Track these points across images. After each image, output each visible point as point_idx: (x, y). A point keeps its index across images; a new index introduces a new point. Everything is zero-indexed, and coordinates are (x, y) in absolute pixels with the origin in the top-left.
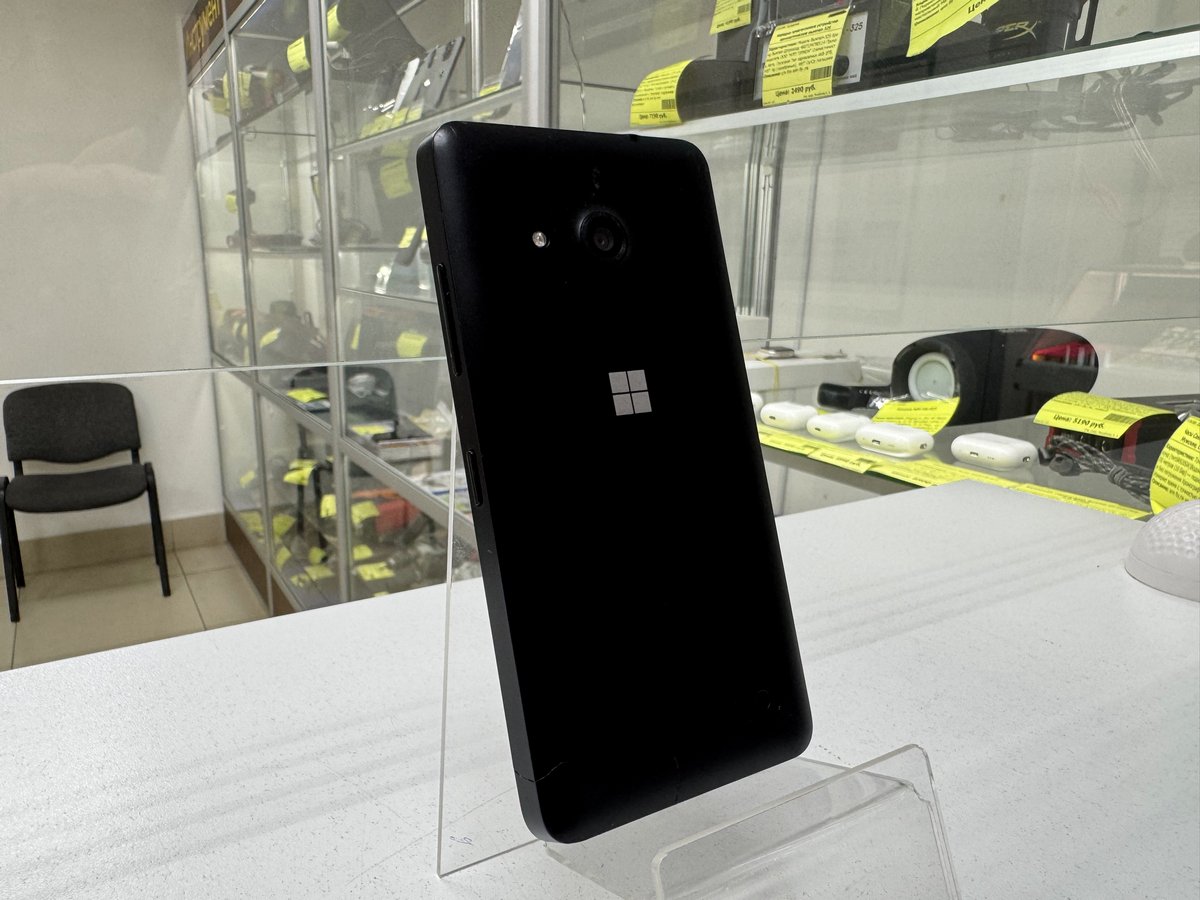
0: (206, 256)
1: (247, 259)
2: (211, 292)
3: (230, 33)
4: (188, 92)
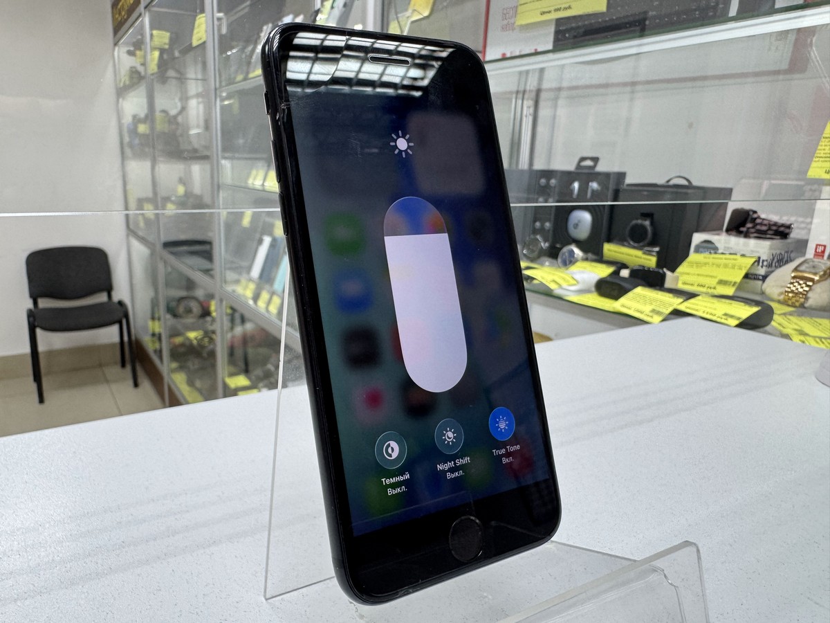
0: (125, 162)
1: (155, 164)
2: (127, 188)
3: (146, 8)
4: (114, 50)
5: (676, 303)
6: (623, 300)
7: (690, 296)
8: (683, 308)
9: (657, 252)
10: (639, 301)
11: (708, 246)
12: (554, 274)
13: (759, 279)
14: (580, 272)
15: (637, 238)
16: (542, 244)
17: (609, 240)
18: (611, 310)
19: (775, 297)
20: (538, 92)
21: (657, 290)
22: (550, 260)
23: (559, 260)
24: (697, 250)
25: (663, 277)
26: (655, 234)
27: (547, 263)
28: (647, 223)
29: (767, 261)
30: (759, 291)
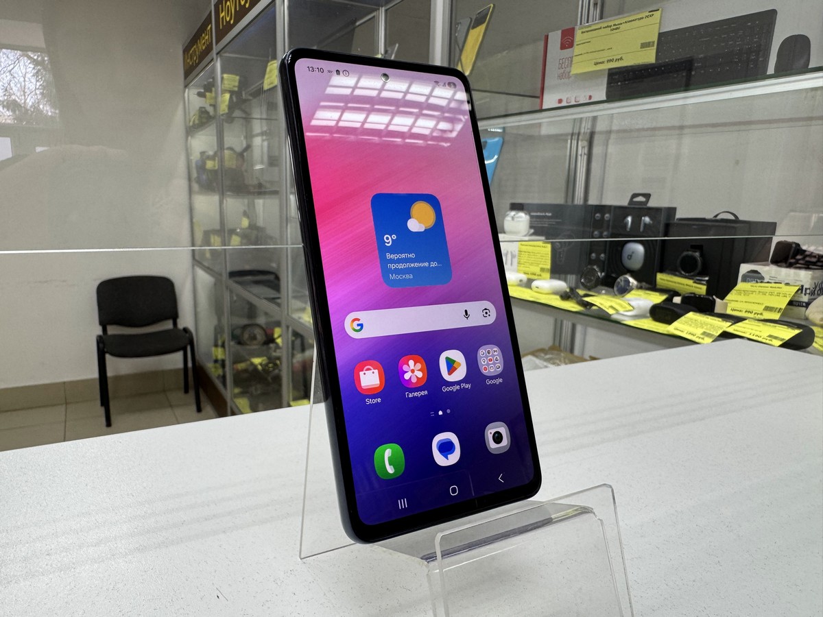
0: (193, 196)
1: (223, 199)
2: (194, 220)
3: (217, 54)
5: (725, 326)
6: (676, 324)
7: (737, 320)
8: (731, 330)
9: (707, 281)
10: (690, 324)
11: (755, 276)
12: (611, 301)
13: (803, 306)
14: (636, 299)
15: (687, 268)
16: (599, 274)
17: (662, 271)
18: (665, 332)
19: (818, 322)
20: (592, 134)
21: (706, 314)
22: (606, 288)
23: (615, 289)
24: (745, 279)
25: (714, 302)
26: (704, 264)
27: (603, 292)
28: (697, 254)
29: (809, 289)
30: (803, 317)
